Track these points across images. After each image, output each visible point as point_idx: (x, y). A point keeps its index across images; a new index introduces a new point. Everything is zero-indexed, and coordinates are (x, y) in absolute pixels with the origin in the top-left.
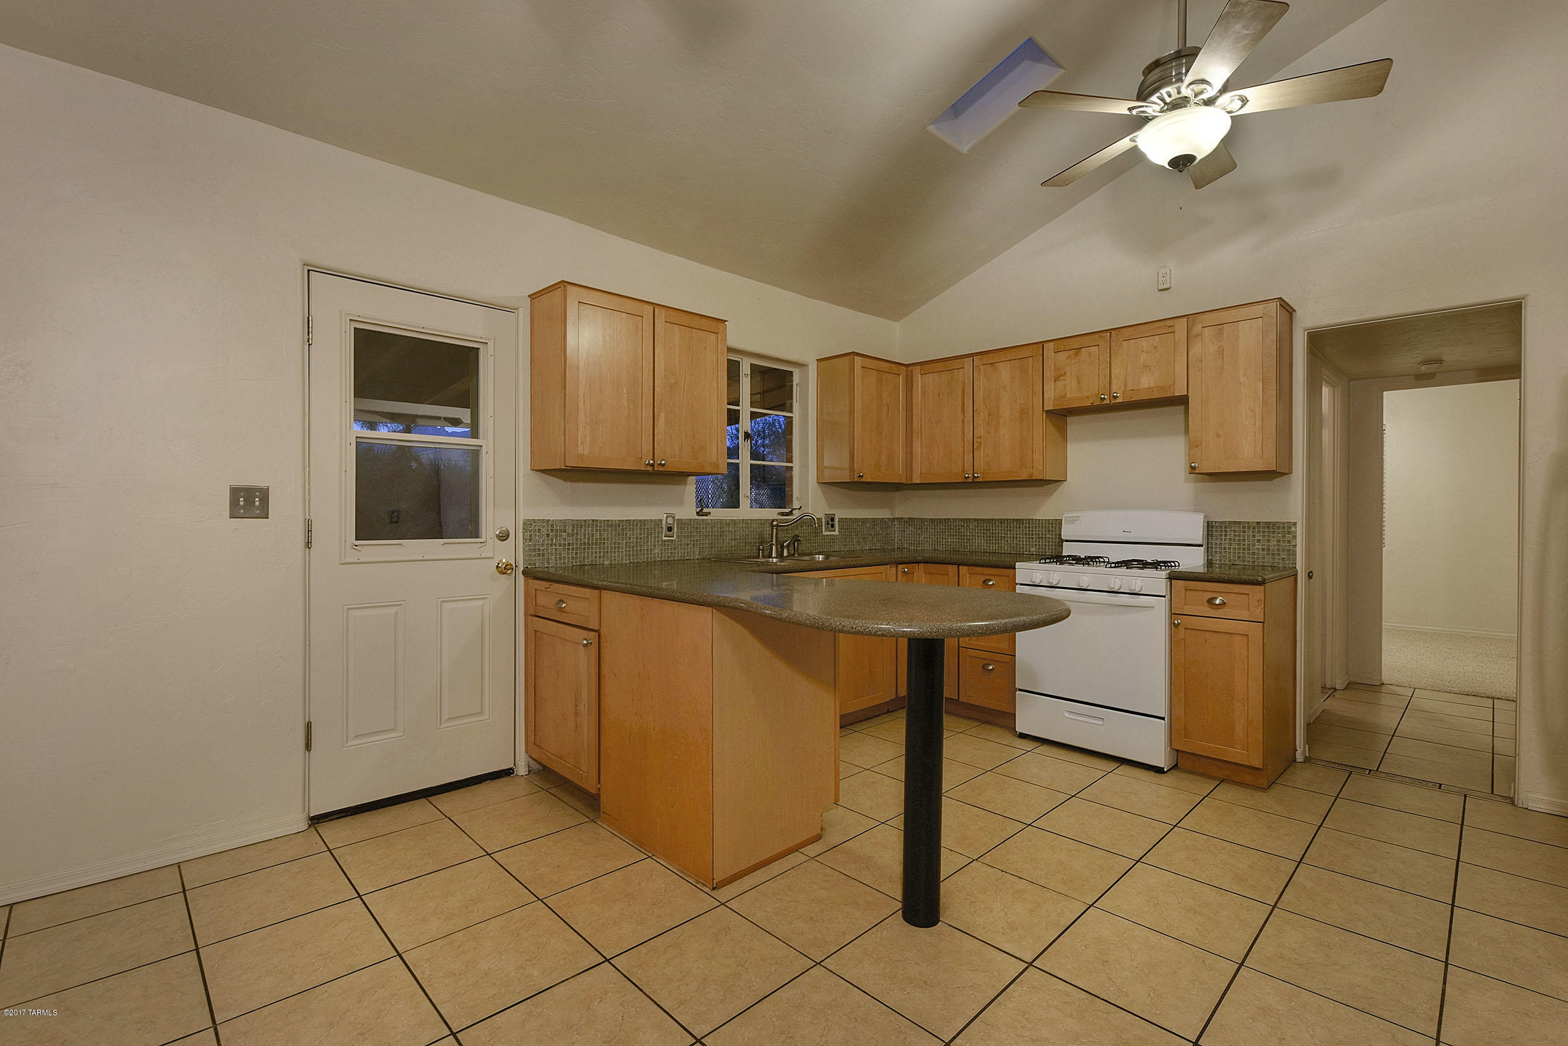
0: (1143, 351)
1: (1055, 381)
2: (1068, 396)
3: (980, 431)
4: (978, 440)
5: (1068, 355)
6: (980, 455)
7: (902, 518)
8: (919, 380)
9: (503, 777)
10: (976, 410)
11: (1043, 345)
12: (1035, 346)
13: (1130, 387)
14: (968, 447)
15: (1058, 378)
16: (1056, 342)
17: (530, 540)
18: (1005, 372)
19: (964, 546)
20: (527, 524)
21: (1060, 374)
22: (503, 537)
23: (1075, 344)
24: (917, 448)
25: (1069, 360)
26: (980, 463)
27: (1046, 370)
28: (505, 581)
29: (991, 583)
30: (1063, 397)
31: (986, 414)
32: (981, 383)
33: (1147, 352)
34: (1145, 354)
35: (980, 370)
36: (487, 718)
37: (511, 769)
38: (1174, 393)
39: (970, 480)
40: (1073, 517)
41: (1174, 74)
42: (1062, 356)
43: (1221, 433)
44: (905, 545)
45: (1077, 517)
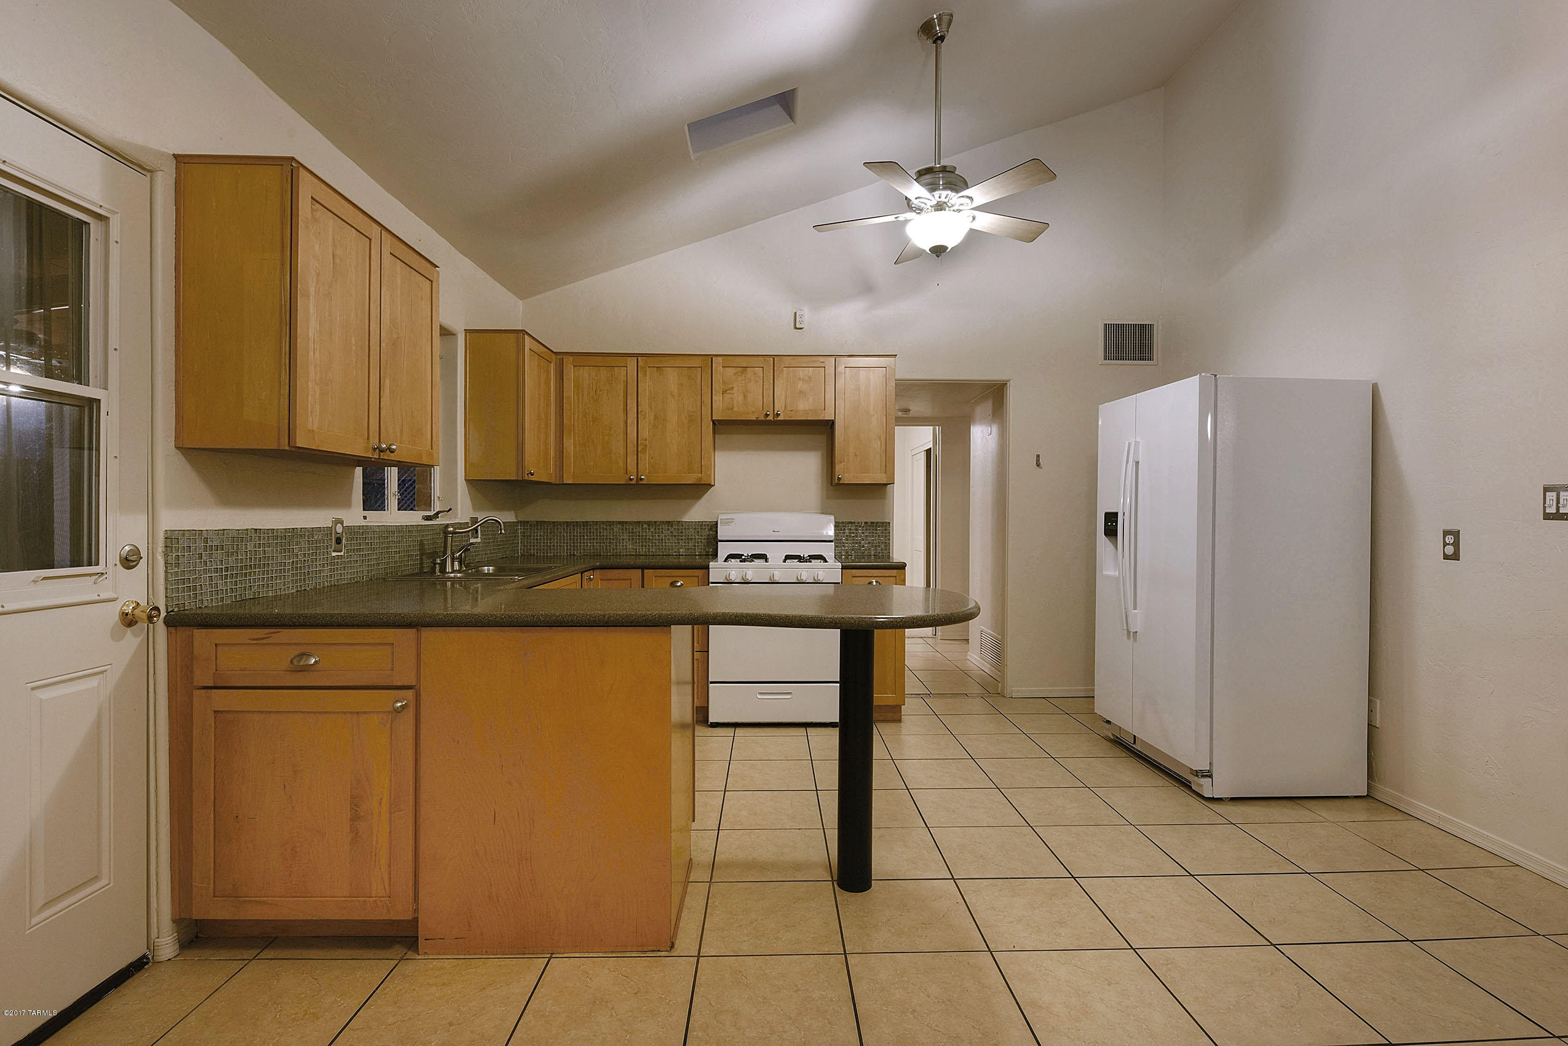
0: (799, 379)
1: (723, 394)
2: (735, 409)
3: (645, 433)
4: (643, 442)
5: (735, 371)
6: (645, 459)
7: (528, 522)
8: (570, 372)
9: (133, 975)
10: (641, 412)
11: (712, 358)
12: (704, 358)
13: (789, 408)
14: (632, 448)
15: (726, 391)
16: (724, 357)
17: (178, 565)
18: (672, 378)
19: (607, 549)
20: (172, 539)
21: (727, 387)
22: (129, 562)
23: (743, 362)
24: (569, 445)
25: (736, 376)
26: (645, 465)
27: (715, 383)
28: (132, 640)
29: (679, 584)
30: (729, 409)
31: (652, 417)
32: (646, 385)
33: (803, 380)
34: (801, 382)
35: (645, 371)
36: (106, 882)
37: (144, 956)
38: (824, 417)
39: (634, 482)
40: (727, 519)
41: (941, 183)
42: (730, 372)
43: (857, 454)
44: (532, 551)
45: (731, 519)
